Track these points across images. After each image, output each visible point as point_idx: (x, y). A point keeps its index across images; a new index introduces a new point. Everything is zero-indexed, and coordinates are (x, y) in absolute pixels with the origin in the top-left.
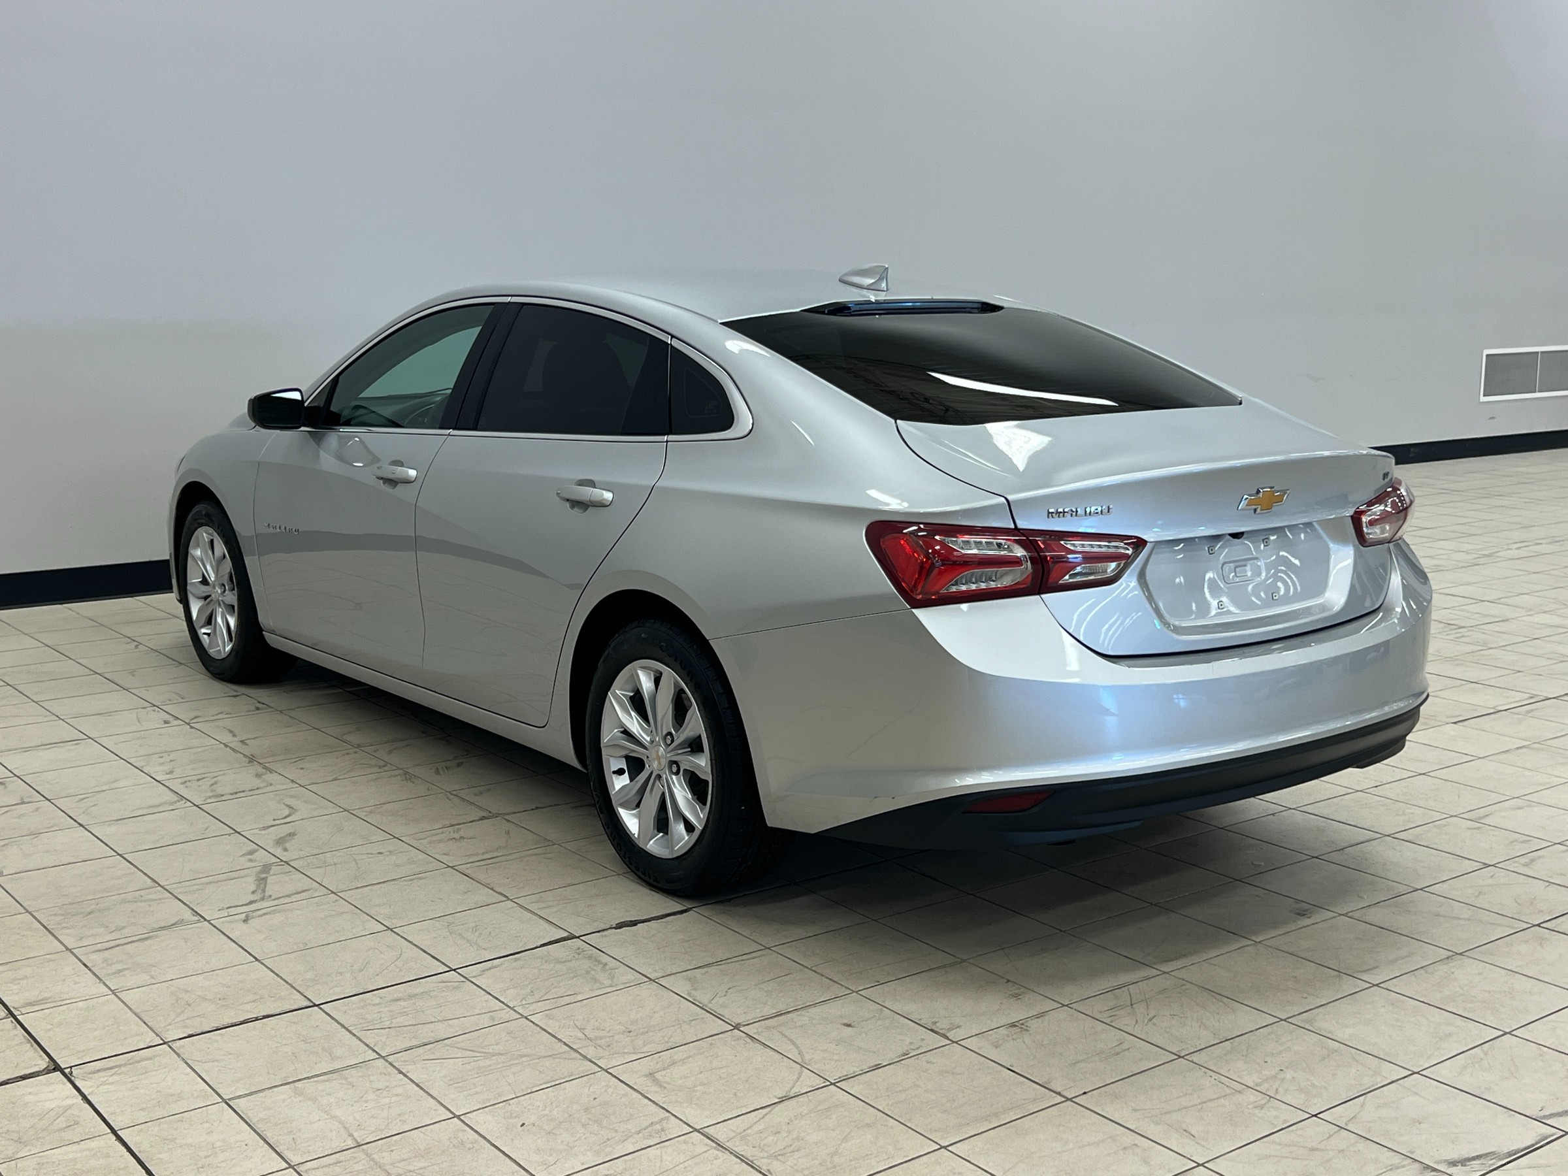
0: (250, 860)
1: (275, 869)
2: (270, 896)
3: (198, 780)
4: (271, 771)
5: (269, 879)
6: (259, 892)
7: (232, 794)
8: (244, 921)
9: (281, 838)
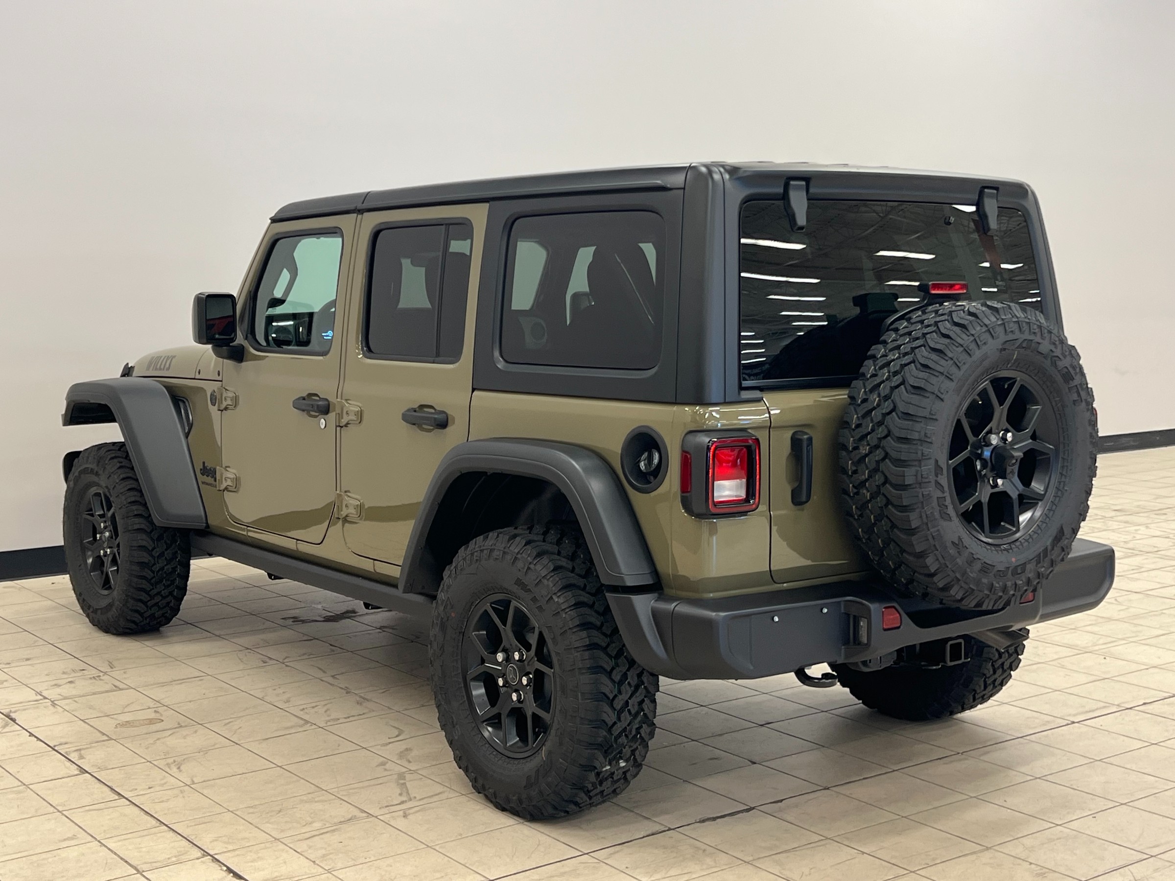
0: (386, 770)
1: (408, 776)
2: (416, 797)
4: (368, 700)
5: (408, 785)
6: (405, 794)
7: (345, 718)
8: (404, 817)
9: (401, 752)
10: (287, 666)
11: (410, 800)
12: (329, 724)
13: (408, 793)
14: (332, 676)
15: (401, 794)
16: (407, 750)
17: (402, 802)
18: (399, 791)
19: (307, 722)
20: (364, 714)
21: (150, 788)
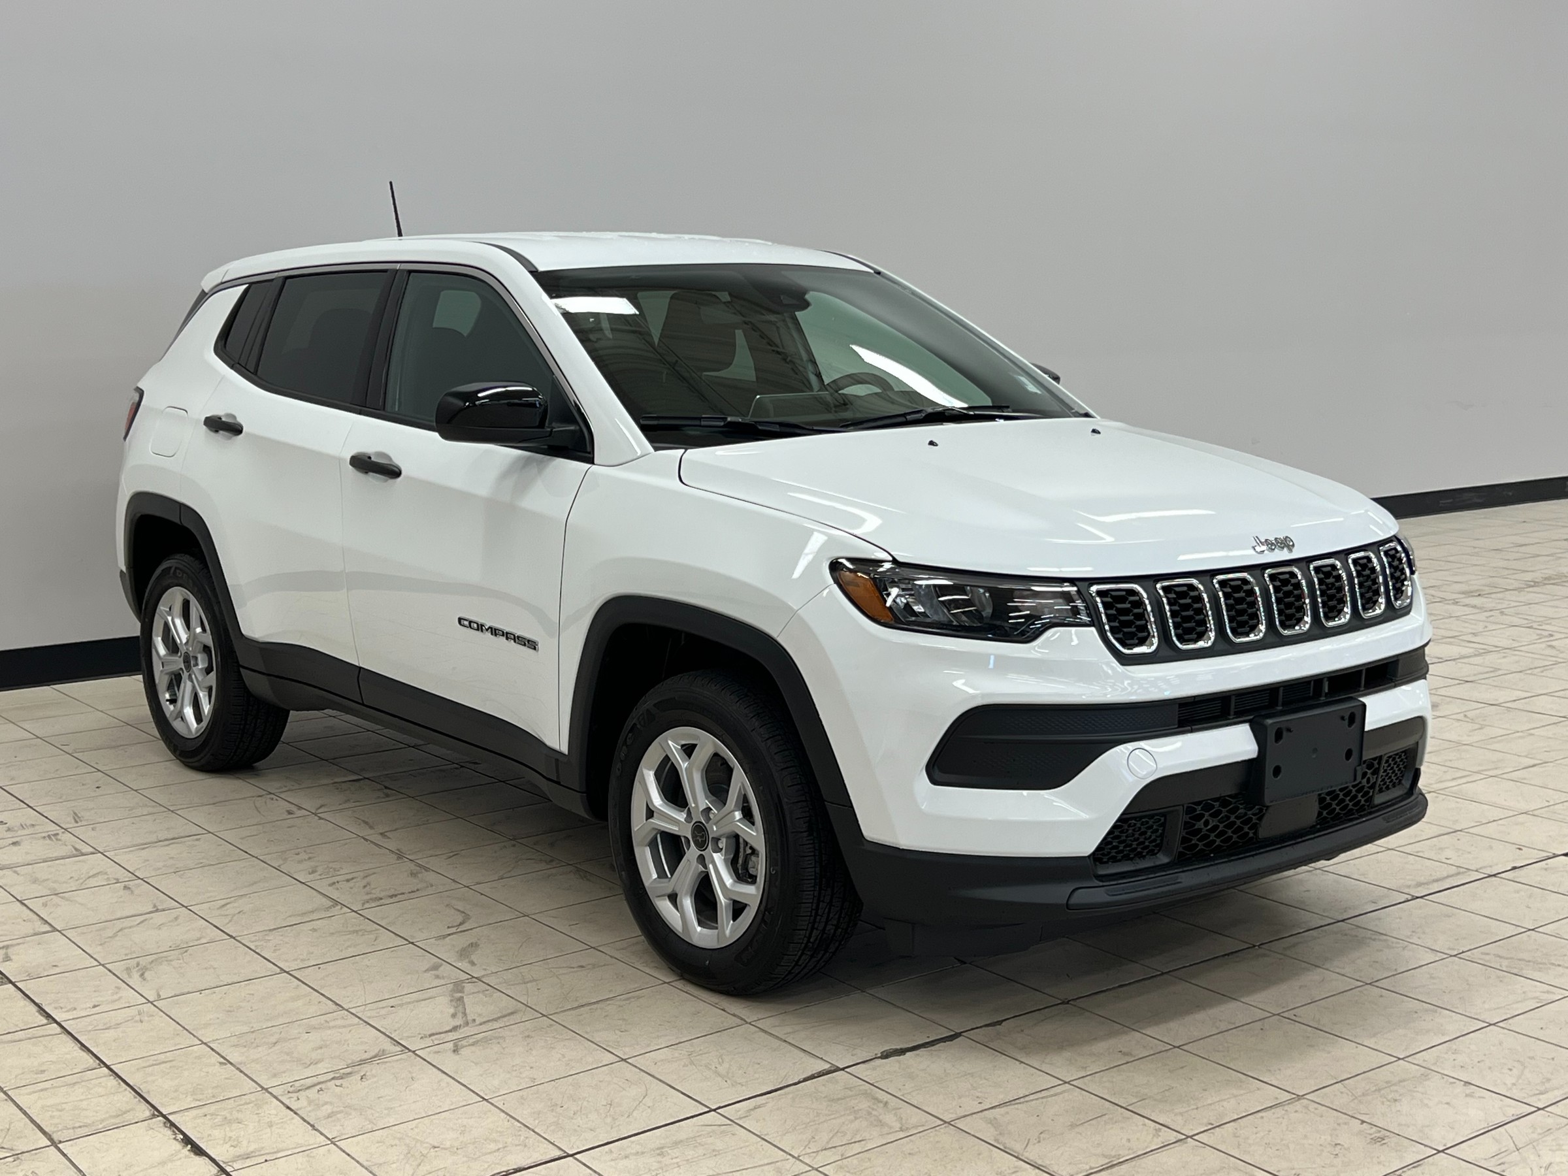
0: (437, 977)
1: (468, 987)
2: (474, 1020)
3: (348, 881)
4: (427, 869)
5: (466, 1000)
6: (460, 1015)
7: (391, 897)
8: (454, 1051)
9: (463, 950)
10: (320, 818)
11: (467, 1024)
12: (367, 906)
13: (465, 1014)
14: (381, 834)
15: (454, 1016)
16: (472, 945)
17: (455, 1029)
18: (452, 1011)
19: (336, 903)
20: (418, 890)
21: (95, 1006)
